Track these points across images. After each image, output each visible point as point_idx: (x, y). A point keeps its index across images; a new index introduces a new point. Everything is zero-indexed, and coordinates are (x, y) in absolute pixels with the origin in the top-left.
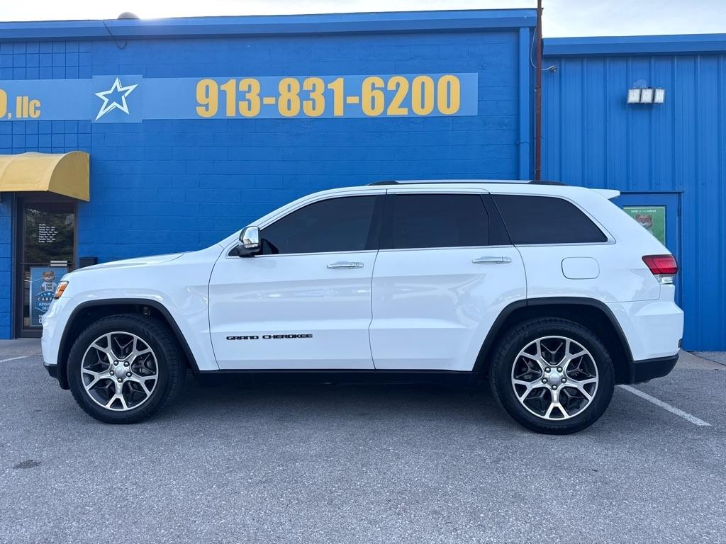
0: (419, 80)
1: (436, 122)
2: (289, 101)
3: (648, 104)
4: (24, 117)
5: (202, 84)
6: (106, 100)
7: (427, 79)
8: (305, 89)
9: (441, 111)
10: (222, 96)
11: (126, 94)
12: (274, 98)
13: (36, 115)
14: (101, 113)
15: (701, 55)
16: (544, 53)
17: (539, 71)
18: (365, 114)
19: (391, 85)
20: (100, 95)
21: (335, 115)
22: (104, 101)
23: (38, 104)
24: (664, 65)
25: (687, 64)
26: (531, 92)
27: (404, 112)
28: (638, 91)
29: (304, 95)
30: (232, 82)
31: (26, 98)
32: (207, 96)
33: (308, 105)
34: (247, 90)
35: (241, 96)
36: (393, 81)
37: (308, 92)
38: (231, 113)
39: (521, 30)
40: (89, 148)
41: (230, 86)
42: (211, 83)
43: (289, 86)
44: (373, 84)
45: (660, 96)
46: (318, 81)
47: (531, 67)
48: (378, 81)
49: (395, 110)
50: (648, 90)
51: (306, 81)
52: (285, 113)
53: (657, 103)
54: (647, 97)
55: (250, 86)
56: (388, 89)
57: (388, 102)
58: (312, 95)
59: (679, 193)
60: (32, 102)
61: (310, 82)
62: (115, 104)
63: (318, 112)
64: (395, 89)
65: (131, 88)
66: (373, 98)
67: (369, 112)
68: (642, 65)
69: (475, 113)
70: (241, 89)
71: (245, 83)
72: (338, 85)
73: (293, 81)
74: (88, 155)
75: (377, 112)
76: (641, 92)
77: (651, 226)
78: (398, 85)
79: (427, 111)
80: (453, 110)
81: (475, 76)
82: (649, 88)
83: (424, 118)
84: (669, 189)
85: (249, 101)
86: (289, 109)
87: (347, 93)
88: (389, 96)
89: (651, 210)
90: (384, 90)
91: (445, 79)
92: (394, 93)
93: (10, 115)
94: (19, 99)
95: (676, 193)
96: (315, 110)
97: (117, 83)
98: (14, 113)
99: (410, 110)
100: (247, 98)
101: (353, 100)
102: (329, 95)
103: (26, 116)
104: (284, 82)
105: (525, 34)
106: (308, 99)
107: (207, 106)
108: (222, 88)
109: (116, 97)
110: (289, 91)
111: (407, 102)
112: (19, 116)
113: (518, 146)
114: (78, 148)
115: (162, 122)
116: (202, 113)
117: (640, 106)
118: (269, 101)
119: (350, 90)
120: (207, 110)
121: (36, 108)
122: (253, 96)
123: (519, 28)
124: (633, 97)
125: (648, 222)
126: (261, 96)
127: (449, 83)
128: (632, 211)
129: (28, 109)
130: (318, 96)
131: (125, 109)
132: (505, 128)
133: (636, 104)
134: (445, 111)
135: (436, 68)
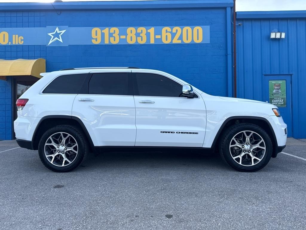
0: (186, 28)
1: (193, 46)
2: (131, 37)
3: (279, 39)
4: (16, 44)
5: (94, 30)
6: (53, 37)
7: (189, 28)
8: (138, 32)
9: (195, 41)
10: (103, 35)
11: (61, 34)
12: (125, 36)
13: (21, 43)
14: (50, 42)
15: (299, 19)
16: (237, 18)
17: (234, 25)
18: (163, 43)
19: (174, 31)
20: (50, 34)
21: (151, 43)
22: (51, 37)
23: (22, 38)
24: (284, 23)
25: (293, 23)
26: (232, 34)
27: (179, 42)
28: (275, 33)
29: (138, 35)
30: (107, 29)
31: (17, 36)
32: (96, 35)
33: (139, 39)
34: (113, 32)
35: (111, 35)
36: (175, 29)
37: (139, 33)
38: (107, 42)
39: (227, 8)
40: (45, 57)
41: (106, 31)
42: (98, 29)
43: (131, 31)
44: (167, 30)
45: (283, 36)
46: (143, 29)
47: (232, 24)
48: (169, 29)
49: (176, 41)
50: (279, 33)
51: (138, 29)
52: (129, 42)
53: (282, 38)
54: (278, 36)
55: (115, 31)
56: (173, 32)
57: (173, 38)
58: (141, 35)
59: (291, 75)
60: (20, 37)
61: (140, 29)
62: (56, 38)
63: (144, 42)
64: (175, 32)
65: (63, 31)
66: (167, 36)
67: (165, 41)
68: (275, 23)
69: (209, 42)
70: (111, 32)
71: (113, 29)
72: (152, 30)
73: (133, 29)
74: (45, 60)
75: (168, 42)
76: (276, 34)
77: (280, 88)
78: (177, 31)
79: (189, 41)
80: (200, 41)
81: (208, 27)
82: (279, 32)
83: (188, 44)
84: (287, 73)
85: (114, 37)
86: (131, 40)
87: (156, 34)
88: (173, 35)
89: (280, 82)
90: (171, 32)
91: (196, 28)
92: (175, 34)
93: (10, 43)
94: (14, 36)
95: (290, 75)
96: (142, 41)
97: (57, 29)
98: (12, 42)
99: (182, 41)
100: (113, 36)
101: (158, 37)
102: (148, 35)
103: (17, 43)
104: (129, 29)
105: (229, 10)
106: (139, 36)
107: (96, 39)
108: (103, 31)
109: (57, 35)
110: (131, 33)
111: (181, 38)
112: (14, 43)
113: (226, 55)
114: (40, 57)
115: (77, 46)
116: (94, 42)
117: (275, 39)
118: (123, 37)
119: (157, 33)
120: (96, 41)
121: (22, 40)
122: (116, 35)
123: (226, 7)
124: (273, 36)
125: (279, 86)
126: (120, 35)
127: (198, 30)
128: (273, 82)
129: (18, 40)
130: (144, 35)
131: (61, 40)
132: (221, 48)
133: (274, 39)
134: (196, 41)
135: (192, 24)
